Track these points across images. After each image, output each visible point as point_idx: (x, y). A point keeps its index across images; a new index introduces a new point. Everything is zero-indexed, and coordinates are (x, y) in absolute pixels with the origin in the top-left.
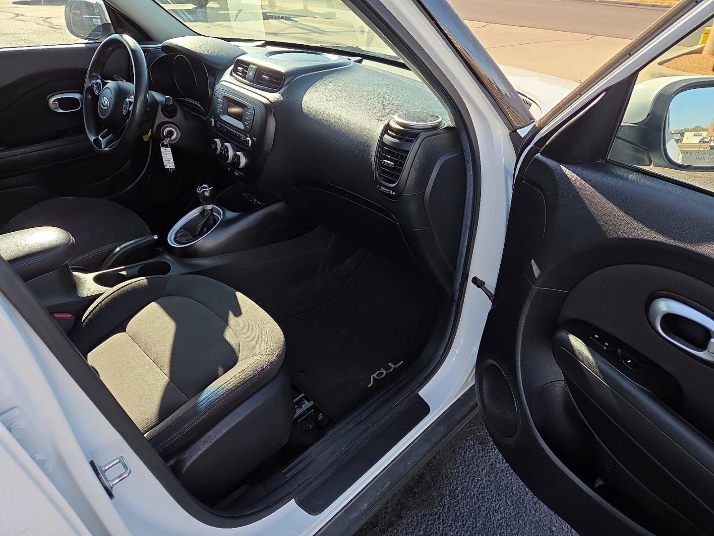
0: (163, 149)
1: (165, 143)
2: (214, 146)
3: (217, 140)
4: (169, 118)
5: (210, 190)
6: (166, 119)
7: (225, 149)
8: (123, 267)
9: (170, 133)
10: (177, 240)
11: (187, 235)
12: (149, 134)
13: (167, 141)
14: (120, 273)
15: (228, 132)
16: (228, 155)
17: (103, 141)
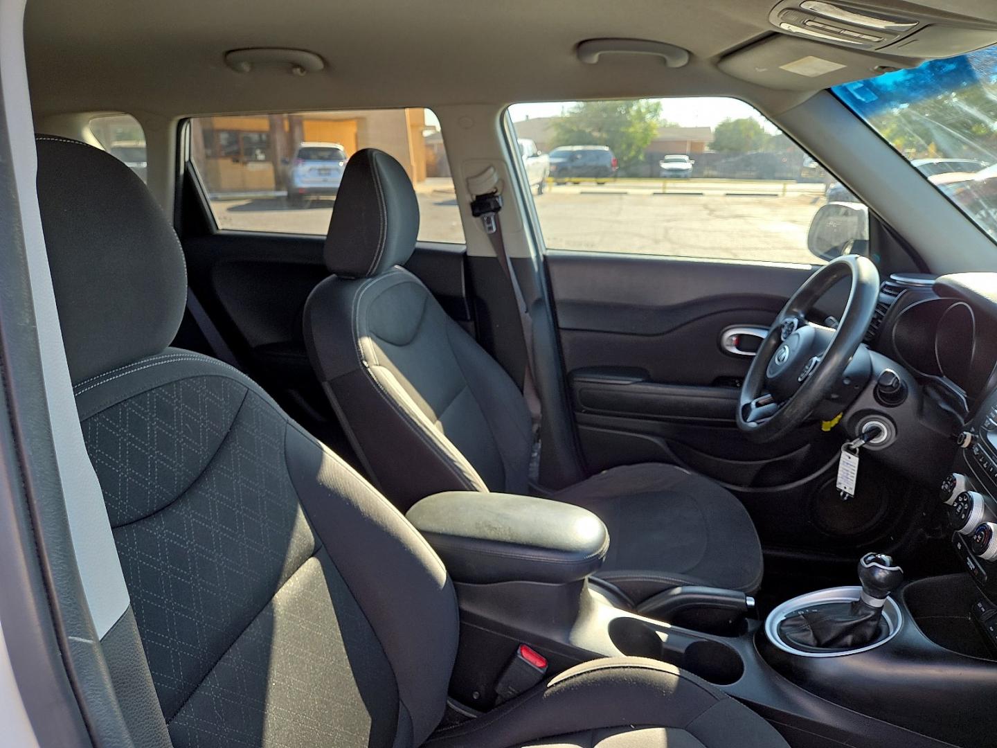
0: (845, 455)
1: (853, 447)
2: (947, 486)
3: (960, 479)
4: (881, 404)
5: (891, 571)
6: (877, 407)
7: (965, 502)
8: (668, 626)
9: (876, 432)
10: (783, 628)
11: (805, 630)
12: (835, 421)
13: (857, 444)
14: (657, 632)
15: (988, 472)
16: (967, 519)
17: (755, 411)
